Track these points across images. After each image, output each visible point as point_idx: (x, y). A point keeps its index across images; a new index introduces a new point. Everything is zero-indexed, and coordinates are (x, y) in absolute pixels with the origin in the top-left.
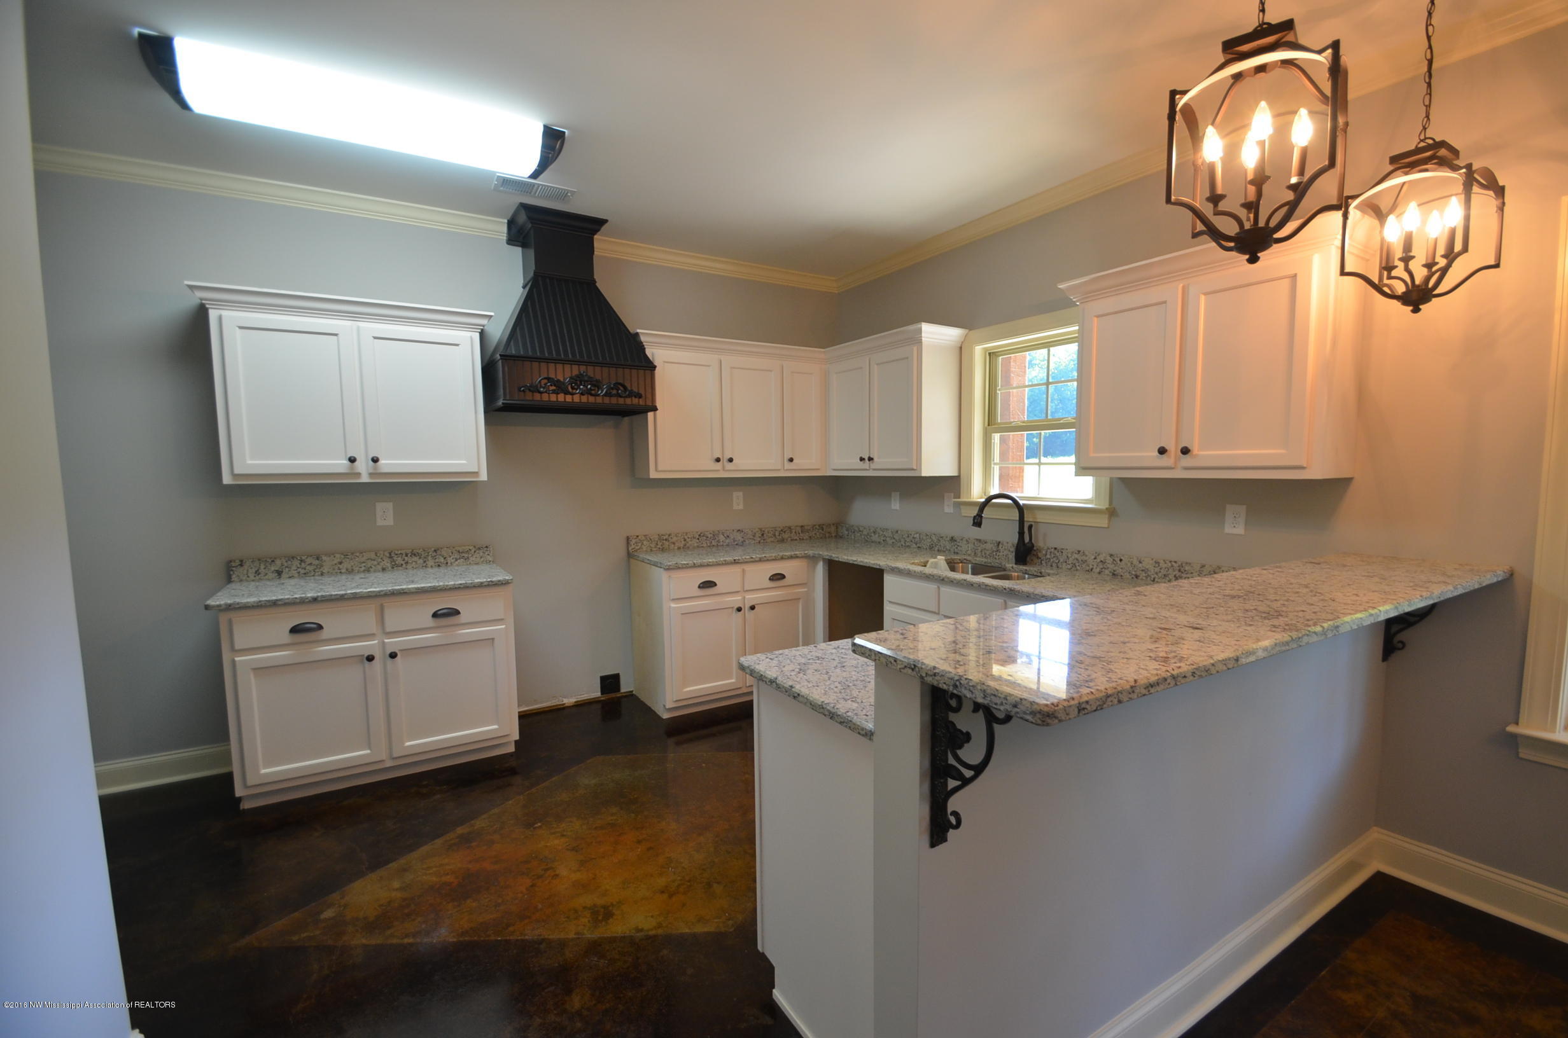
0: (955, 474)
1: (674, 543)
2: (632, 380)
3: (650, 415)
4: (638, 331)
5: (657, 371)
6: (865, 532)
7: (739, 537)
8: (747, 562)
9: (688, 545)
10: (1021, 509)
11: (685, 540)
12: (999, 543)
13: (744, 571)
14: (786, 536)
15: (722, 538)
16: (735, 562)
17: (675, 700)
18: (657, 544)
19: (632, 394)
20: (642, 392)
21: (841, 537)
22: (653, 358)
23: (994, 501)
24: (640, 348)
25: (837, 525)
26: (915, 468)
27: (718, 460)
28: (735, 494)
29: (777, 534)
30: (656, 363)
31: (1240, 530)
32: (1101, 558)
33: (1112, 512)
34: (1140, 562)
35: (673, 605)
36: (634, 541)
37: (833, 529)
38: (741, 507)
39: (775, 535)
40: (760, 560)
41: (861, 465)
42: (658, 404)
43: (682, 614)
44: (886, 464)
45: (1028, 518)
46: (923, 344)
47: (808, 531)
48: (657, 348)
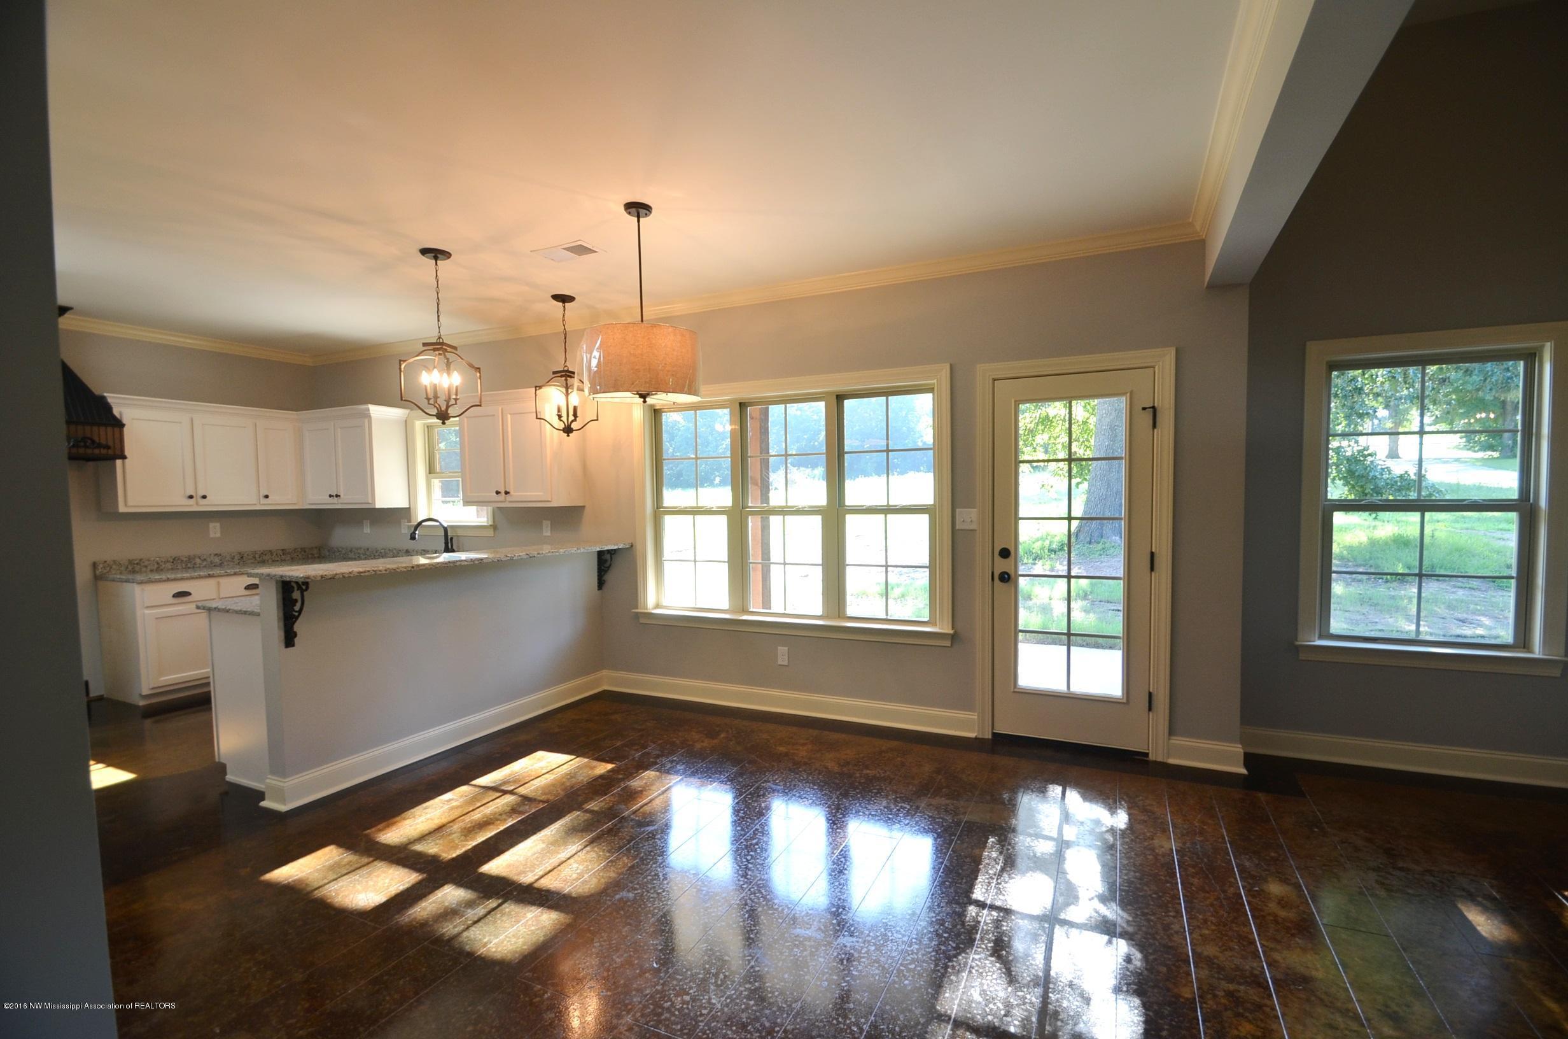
0: (407, 506)
1: (146, 567)
2: (102, 434)
3: (119, 462)
4: (105, 394)
5: (126, 429)
6: (344, 552)
7: (217, 560)
8: (221, 576)
9: (161, 568)
10: (446, 530)
11: (158, 564)
13: (219, 583)
14: (266, 558)
15: (198, 561)
16: (210, 576)
17: (151, 687)
18: (127, 568)
19: (100, 446)
20: (110, 443)
21: (323, 557)
22: (121, 417)
23: (424, 524)
24: (108, 408)
25: (319, 549)
26: (370, 502)
27: (191, 497)
28: (211, 525)
29: (257, 556)
30: (124, 422)
31: (549, 534)
33: (494, 527)
35: (147, 612)
36: (101, 566)
37: (315, 551)
38: (218, 535)
39: (255, 557)
40: (235, 574)
41: (331, 500)
42: (127, 453)
43: (157, 618)
44: (349, 500)
45: (449, 534)
46: (373, 418)
47: (289, 553)
48: (124, 407)
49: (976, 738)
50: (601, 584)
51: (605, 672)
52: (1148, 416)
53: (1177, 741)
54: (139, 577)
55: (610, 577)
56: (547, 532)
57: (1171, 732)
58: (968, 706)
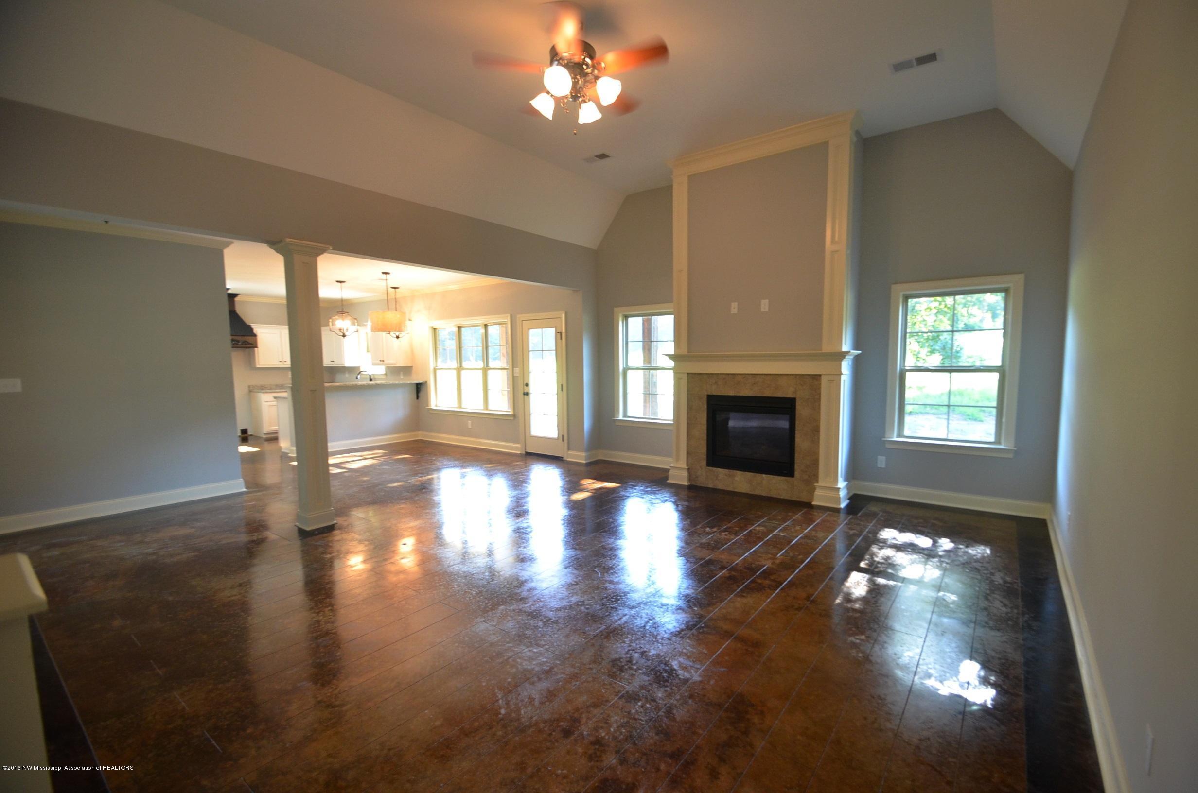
0: (356, 366)
1: (265, 387)
2: (249, 339)
3: (256, 349)
4: (251, 325)
5: (258, 337)
10: (370, 376)
17: (267, 431)
18: (260, 387)
19: (250, 343)
20: (253, 342)
22: (256, 333)
23: (361, 373)
24: (252, 330)
26: (344, 365)
27: (281, 362)
33: (386, 374)
35: (265, 403)
42: (259, 346)
43: (267, 405)
48: (258, 329)
49: (520, 454)
50: (418, 397)
51: (420, 433)
52: (559, 334)
53: (570, 452)
54: (264, 391)
55: (421, 394)
56: (402, 377)
57: (569, 449)
58: (517, 442)
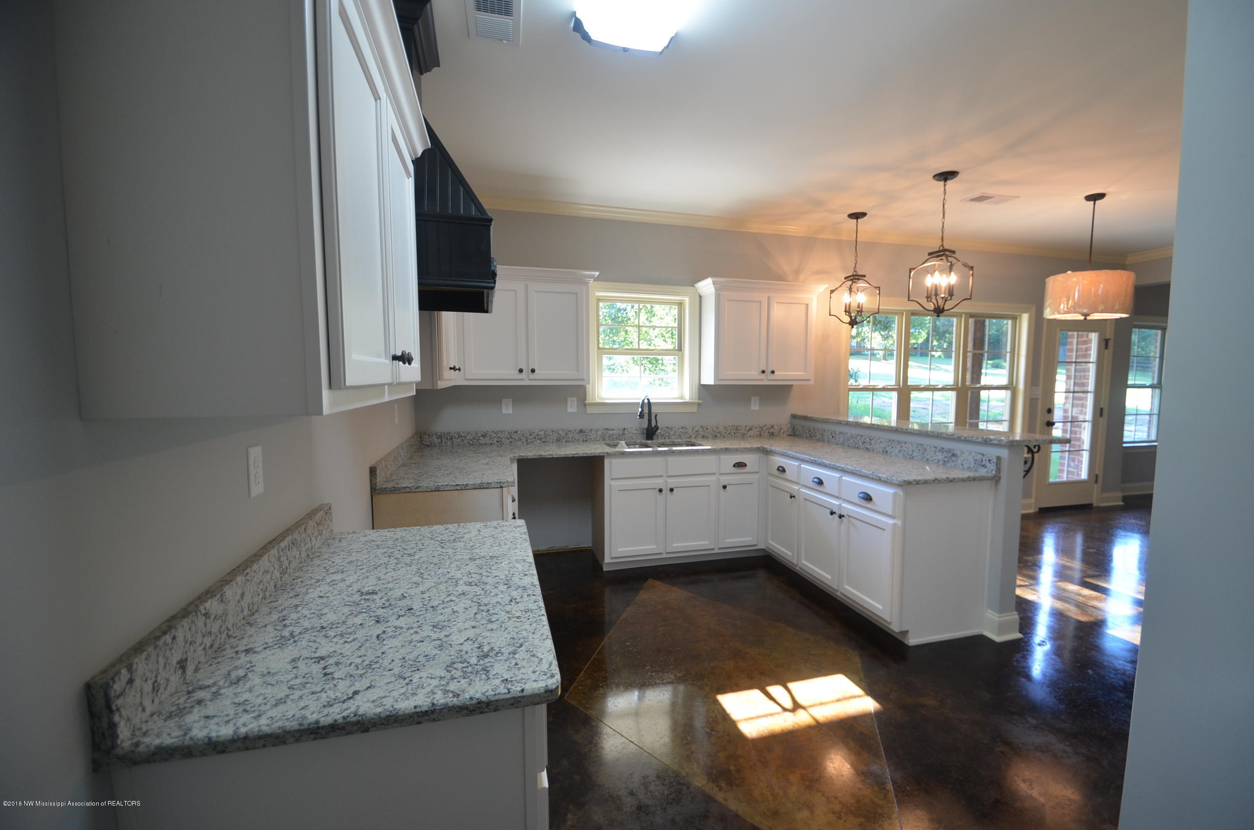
12: (624, 430)
32: (696, 429)
33: (701, 404)
34: (717, 428)
46: (589, 286)
52: (1105, 341)
53: (1104, 495)
56: (755, 407)
57: (1103, 491)
